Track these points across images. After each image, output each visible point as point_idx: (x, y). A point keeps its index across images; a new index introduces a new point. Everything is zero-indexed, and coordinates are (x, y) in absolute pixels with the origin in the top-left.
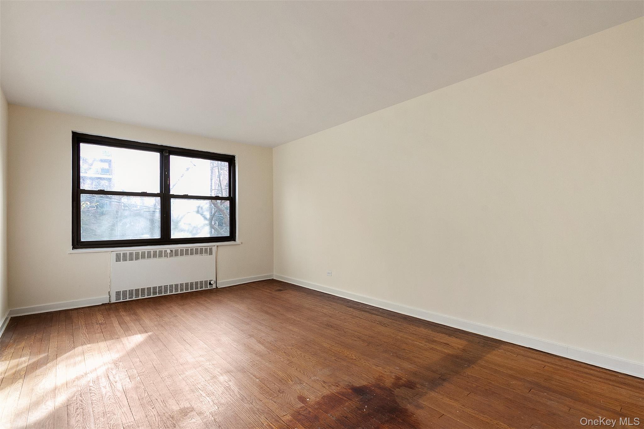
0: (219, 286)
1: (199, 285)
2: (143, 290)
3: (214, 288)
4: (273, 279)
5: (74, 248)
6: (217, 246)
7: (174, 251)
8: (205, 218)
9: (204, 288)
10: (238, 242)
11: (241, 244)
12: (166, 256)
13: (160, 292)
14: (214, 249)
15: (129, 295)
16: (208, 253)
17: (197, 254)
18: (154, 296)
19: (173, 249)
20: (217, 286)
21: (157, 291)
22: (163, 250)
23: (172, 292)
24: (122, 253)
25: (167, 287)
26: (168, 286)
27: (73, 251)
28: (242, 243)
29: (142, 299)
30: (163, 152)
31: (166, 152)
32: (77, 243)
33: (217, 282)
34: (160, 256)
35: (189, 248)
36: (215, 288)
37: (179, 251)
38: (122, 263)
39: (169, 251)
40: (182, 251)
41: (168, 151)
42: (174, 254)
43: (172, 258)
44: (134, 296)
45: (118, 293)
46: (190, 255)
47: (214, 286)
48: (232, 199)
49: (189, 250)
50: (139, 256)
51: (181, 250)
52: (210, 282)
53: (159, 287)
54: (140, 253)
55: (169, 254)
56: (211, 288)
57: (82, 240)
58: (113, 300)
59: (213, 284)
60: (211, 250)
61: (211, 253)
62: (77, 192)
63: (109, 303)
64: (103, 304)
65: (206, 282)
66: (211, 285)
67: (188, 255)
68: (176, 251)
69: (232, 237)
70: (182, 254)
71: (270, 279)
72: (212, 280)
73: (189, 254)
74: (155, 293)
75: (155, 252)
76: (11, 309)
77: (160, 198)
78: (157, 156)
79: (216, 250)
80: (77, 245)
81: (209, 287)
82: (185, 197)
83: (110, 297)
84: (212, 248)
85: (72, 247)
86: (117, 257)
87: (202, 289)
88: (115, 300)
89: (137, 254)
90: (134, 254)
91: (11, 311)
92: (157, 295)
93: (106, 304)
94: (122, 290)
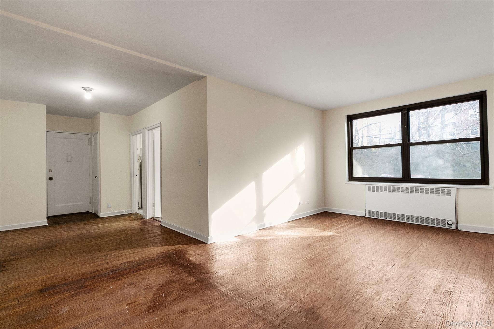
0: (461, 228)
1: (435, 221)
2: (386, 214)
3: (453, 229)
5: (350, 181)
8: (447, 161)
9: (441, 226)
10: (491, 187)
12: (403, 191)
13: (394, 218)
14: (453, 191)
15: (377, 215)
16: (446, 193)
17: (433, 193)
18: (394, 220)
19: (408, 187)
20: (459, 228)
21: (396, 217)
22: (400, 187)
23: (408, 221)
24: (372, 186)
25: (404, 217)
29: (385, 220)
30: (403, 111)
32: (351, 178)
33: (458, 223)
34: (398, 191)
36: (455, 229)
38: (372, 192)
39: (404, 188)
41: (406, 109)
42: (410, 191)
43: (408, 194)
44: (380, 216)
45: (370, 212)
46: (425, 193)
47: (453, 227)
48: (483, 139)
49: (424, 189)
50: (383, 189)
51: (416, 188)
52: (448, 222)
53: (398, 215)
54: (383, 187)
55: (405, 190)
56: (449, 228)
57: (354, 176)
58: (367, 216)
59: (451, 225)
61: (449, 195)
62: (351, 149)
63: (365, 217)
64: (362, 216)
65: (443, 221)
67: (423, 194)
68: (412, 189)
69: (484, 181)
70: (417, 192)
72: (451, 221)
74: (399, 218)
75: (394, 188)
76: (325, 207)
77: (401, 146)
78: (398, 115)
79: (456, 192)
80: (351, 179)
81: (447, 227)
82: (424, 143)
83: (366, 213)
84: (450, 190)
85: (349, 180)
86: (369, 188)
87: (439, 227)
88: (368, 216)
89: (381, 188)
90: (379, 187)
91: (325, 208)
92: (396, 220)
93: (363, 216)
94: (372, 210)
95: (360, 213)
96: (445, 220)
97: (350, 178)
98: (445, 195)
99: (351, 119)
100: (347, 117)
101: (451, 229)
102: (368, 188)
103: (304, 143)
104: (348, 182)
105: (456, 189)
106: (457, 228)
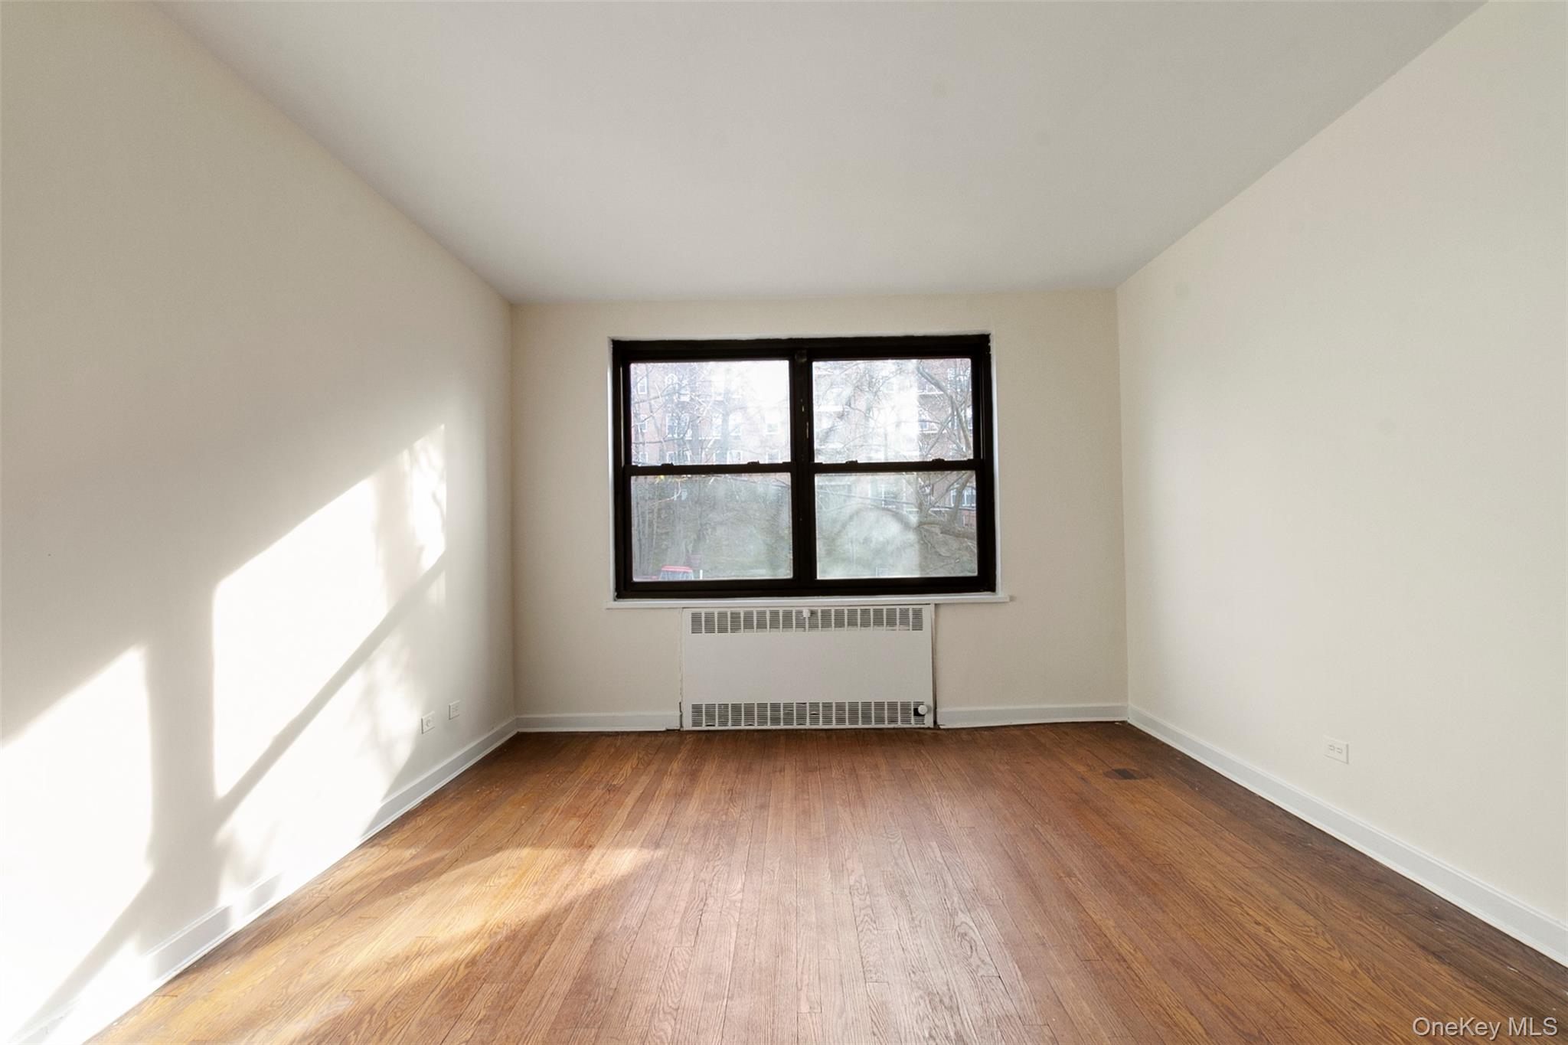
0: (945, 723)
1: (886, 712)
2: (749, 708)
3: (929, 728)
4: (1123, 722)
5: (620, 597)
6: (936, 605)
7: (819, 614)
8: (906, 525)
9: (899, 723)
10: (1000, 596)
11: (1008, 600)
12: (800, 625)
13: (775, 720)
14: (928, 614)
15: (719, 716)
16: (911, 623)
17: (878, 625)
18: (774, 727)
19: (816, 608)
20: (939, 722)
21: (782, 716)
22: (794, 610)
23: (817, 723)
24: (703, 611)
25: (806, 710)
26: (808, 705)
27: (616, 603)
28: (1012, 599)
29: (748, 731)
30: (794, 356)
31: (801, 356)
32: (626, 587)
33: (938, 710)
34: (787, 625)
35: (859, 608)
36: (932, 726)
37: (833, 613)
38: (704, 636)
39: (806, 614)
40: (839, 614)
41: (805, 352)
42: (820, 622)
43: (814, 633)
44: (730, 721)
45: (697, 709)
47: (928, 722)
48: (981, 466)
49: (859, 612)
50: (740, 622)
51: (836, 611)
52: (917, 709)
53: (786, 706)
54: (742, 615)
55: (807, 620)
56: (918, 726)
57: (636, 579)
58: (688, 726)
59: (924, 715)
60: (918, 614)
61: (918, 626)
62: (624, 472)
63: (679, 730)
64: (668, 730)
65: (905, 706)
66: (921, 718)
67: (855, 628)
68: (826, 614)
69: (984, 580)
70: (839, 624)
71: (1113, 722)
72: (922, 703)
73: (859, 624)
74: (788, 719)
75: (774, 616)
76: (518, 716)
77: (789, 474)
78: (780, 369)
79: (933, 617)
80: (625, 589)
81: (913, 723)
82: (852, 467)
83: (681, 716)
84: (920, 610)
85: (616, 594)
86: (696, 618)
87: (894, 729)
88: (691, 725)
89: (735, 616)
90: (729, 616)
91: (517, 719)
92: (782, 726)
93: (674, 730)
94: (704, 701)
95: (661, 717)
96: (908, 704)
97: (622, 588)
98: (907, 628)
99: (626, 354)
100: (613, 348)
101: (923, 728)
102: (690, 619)
103: (443, 427)
104: (615, 600)
105: (932, 607)
106: (935, 722)
